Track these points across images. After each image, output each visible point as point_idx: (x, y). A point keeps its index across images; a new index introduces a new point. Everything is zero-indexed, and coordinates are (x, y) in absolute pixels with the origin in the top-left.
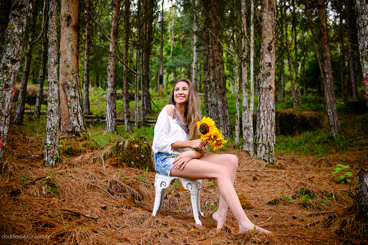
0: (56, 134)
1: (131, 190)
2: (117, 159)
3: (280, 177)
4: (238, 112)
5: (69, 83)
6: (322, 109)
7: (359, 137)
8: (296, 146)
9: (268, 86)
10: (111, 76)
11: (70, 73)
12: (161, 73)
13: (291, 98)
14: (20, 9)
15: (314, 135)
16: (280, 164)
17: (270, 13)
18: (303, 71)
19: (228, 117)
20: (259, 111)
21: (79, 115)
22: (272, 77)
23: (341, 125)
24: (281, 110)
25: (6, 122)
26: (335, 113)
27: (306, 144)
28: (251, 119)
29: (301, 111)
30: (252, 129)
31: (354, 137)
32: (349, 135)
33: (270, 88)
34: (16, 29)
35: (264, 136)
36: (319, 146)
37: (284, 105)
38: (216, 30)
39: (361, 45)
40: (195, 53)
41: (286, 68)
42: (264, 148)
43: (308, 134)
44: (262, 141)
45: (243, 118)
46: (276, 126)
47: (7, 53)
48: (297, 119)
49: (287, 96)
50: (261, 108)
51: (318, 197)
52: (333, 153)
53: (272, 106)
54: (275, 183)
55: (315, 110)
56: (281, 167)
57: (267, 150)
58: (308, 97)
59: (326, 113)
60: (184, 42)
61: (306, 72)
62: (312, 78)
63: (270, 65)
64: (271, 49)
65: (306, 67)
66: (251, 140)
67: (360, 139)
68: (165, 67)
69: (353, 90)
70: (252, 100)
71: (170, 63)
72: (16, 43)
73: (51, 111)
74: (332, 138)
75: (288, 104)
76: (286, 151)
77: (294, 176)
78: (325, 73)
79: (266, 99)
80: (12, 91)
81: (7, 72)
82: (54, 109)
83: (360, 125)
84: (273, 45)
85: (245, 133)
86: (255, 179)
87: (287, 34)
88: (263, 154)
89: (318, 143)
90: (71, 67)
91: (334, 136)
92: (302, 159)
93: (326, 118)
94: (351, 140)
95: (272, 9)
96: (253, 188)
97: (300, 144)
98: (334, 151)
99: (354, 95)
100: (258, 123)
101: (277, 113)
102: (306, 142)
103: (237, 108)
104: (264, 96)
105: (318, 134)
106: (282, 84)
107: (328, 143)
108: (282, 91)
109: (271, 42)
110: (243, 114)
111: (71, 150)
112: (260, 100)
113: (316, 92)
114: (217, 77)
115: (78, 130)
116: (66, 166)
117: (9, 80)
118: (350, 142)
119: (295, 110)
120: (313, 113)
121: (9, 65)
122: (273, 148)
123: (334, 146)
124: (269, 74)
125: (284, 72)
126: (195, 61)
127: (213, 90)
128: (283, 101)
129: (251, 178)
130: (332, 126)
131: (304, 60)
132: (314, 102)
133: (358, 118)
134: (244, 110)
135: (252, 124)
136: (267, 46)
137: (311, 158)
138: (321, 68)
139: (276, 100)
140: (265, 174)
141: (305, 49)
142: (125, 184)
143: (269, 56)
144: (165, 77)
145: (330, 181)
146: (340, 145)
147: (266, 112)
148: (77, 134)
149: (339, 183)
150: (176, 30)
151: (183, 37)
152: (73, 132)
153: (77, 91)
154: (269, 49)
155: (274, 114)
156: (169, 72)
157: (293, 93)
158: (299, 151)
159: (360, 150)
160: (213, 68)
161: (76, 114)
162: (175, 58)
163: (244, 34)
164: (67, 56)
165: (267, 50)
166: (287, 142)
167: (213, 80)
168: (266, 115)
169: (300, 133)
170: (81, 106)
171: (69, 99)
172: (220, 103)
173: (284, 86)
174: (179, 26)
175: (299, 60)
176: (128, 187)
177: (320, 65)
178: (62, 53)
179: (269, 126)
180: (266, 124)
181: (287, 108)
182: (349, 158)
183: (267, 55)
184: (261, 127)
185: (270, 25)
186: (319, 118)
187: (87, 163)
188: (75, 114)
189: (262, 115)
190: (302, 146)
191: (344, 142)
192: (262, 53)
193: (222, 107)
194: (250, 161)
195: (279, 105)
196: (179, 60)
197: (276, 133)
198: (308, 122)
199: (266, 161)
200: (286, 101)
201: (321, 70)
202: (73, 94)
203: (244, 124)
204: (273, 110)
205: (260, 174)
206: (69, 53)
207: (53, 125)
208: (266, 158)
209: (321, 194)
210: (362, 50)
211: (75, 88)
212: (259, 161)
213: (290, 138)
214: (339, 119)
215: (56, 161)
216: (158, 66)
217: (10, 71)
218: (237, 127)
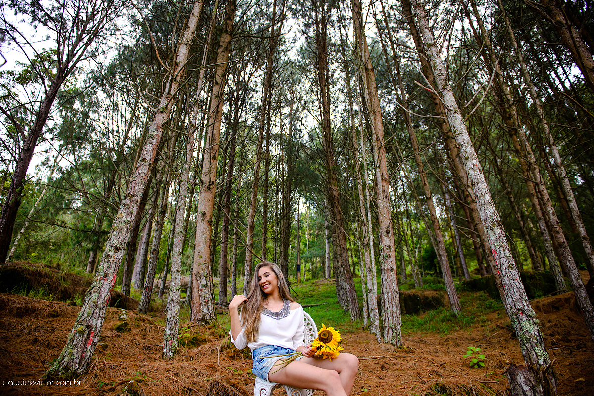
0: (175, 324)
1: (236, 392)
2: (234, 351)
3: (410, 364)
4: (365, 294)
5: (202, 272)
6: (441, 289)
7: (479, 314)
8: (422, 325)
9: (389, 268)
10: (248, 266)
11: (202, 263)
12: (299, 263)
13: (413, 280)
14: (130, 199)
15: (437, 313)
16: (408, 347)
17: (385, 200)
18: (420, 257)
19: (357, 299)
20: (383, 293)
21: (210, 303)
22: (392, 259)
23: (461, 302)
24: (405, 291)
25: (101, 314)
26: (455, 291)
27: (431, 323)
28: (375, 301)
29: (423, 291)
30: (377, 311)
31: (474, 314)
32: (469, 312)
33: (392, 270)
34: (124, 217)
35: (390, 318)
36: (444, 324)
37: (407, 287)
38: (340, 222)
39: (483, 214)
40: (327, 244)
41: (405, 253)
42: (390, 332)
43: (432, 313)
44: (389, 324)
45: (369, 300)
46: (401, 307)
47: (111, 241)
48: (420, 299)
49: (408, 278)
50: (384, 290)
51: (456, 393)
52: (457, 331)
53: (395, 288)
54: (405, 372)
55: (435, 290)
56: (409, 351)
57: (394, 333)
58: (426, 278)
59: (446, 291)
60: (317, 236)
61: (423, 257)
62: (428, 262)
63: (389, 247)
64: (389, 233)
65: (423, 253)
66: (377, 323)
67: (480, 316)
68: (302, 258)
69: (465, 270)
70: (375, 282)
71: (307, 254)
72: (122, 231)
73: (172, 300)
74: (454, 316)
75: (411, 285)
76: (412, 330)
77: (424, 361)
78: (440, 255)
79: (388, 280)
80: (112, 281)
81: (109, 260)
82: (175, 298)
83: (478, 302)
84: (390, 229)
85: (372, 315)
86: (383, 368)
87: (403, 224)
88: (391, 337)
89: (443, 321)
90: (204, 257)
91: (456, 313)
92: (429, 338)
93: (447, 297)
94: (472, 317)
95: (386, 197)
96: (381, 380)
97: (425, 323)
98: (458, 328)
99: (466, 275)
100: (383, 305)
101: (400, 294)
102: (431, 321)
103: (364, 291)
104: (386, 277)
105: (441, 312)
106: (404, 268)
107: (451, 321)
108: (404, 274)
109: (388, 226)
110: (369, 296)
111: (195, 339)
112: (382, 282)
113: (433, 274)
114: (344, 263)
115: (208, 317)
116: (183, 358)
117: (109, 268)
118: (471, 318)
119: (417, 291)
120: (434, 293)
121: (112, 253)
122: (400, 332)
123: (457, 323)
124: (389, 256)
125: (404, 257)
126: (327, 252)
127: (342, 275)
128: (406, 283)
129: (379, 366)
130: (453, 304)
131: (420, 247)
132: (434, 282)
133: (475, 296)
134: (370, 292)
135: (376, 306)
136: (385, 230)
137: (438, 336)
138: (436, 251)
139: (399, 282)
140: (394, 361)
141: (419, 238)
142: (228, 385)
143: (388, 240)
144: (302, 266)
145: (463, 365)
146: (462, 323)
147: (390, 294)
148: (207, 322)
149: (472, 367)
150: (311, 228)
151: (317, 232)
152: (203, 320)
153: (208, 280)
154: (387, 232)
155: (398, 296)
156: (306, 262)
157: (414, 275)
158: (426, 330)
159: (482, 326)
160: (340, 255)
161: (207, 302)
162: (310, 249)
163: (364, 222)
164: (200, 247)
165: (385, 234)
166: (414, 322)
167: (342, 266)
168: (390, 297)
169: (424, 312)
170: (212, 294)
171: (201, 287)
172: (348, 286)
173: (406, 270)
174: (313, 223)
175: (416, 248)
176: (233, 388)
177: (435, 248)
178: (197, 245)
179: (394, 308)
180: (391, 306)
181: (410, 289)
182: (473, 335)
183: (385, 238)
184: (386, 309)
185: (386, 211)
186: (440, 297)
187: (205, 355)
188: (205, 302)
189: (386, 297)
190: (428, 325)
191: (467, 319)
192: (381, 237)
193: (351, 291)
194: (378, 346)
195: (402, 287)
196: (314, 252)
197: (402, 313)
198: (430, 301)
199: (394, 345)
200: (408, 283)
201: (437, 253)
202: (205, 283)
203: (370, 306)
204: (396, 292)
205: (387, 361)
206: (202, 245)
207: (174, 314)
208: (393, 342)
209: (459, 390)
210: (485, 220)
211: (206, 277)
212: (387, 346)
213: (415, 317)
214: (459, 297)
215: (175, 353)
216: (297, 257)
217: (112, 259)
218: (365, 309)
